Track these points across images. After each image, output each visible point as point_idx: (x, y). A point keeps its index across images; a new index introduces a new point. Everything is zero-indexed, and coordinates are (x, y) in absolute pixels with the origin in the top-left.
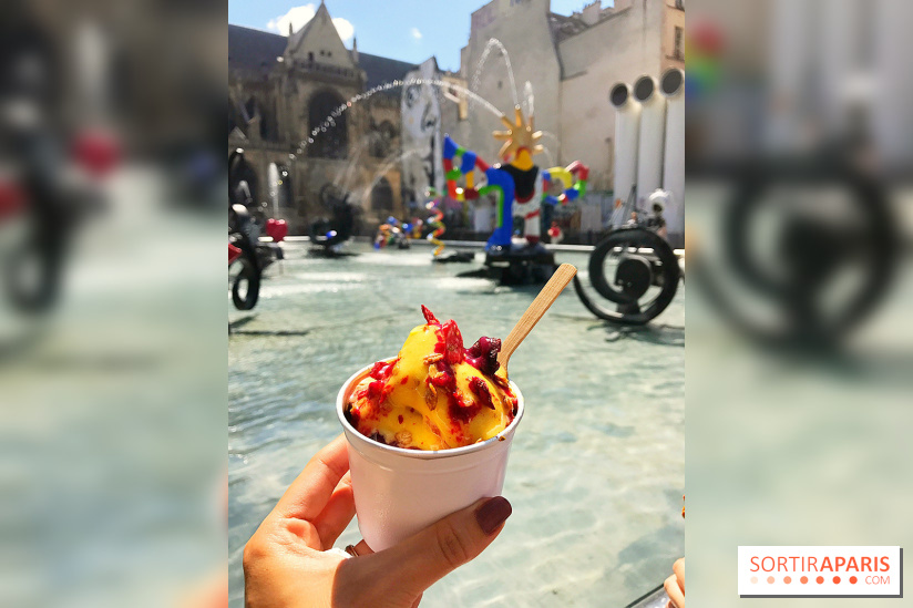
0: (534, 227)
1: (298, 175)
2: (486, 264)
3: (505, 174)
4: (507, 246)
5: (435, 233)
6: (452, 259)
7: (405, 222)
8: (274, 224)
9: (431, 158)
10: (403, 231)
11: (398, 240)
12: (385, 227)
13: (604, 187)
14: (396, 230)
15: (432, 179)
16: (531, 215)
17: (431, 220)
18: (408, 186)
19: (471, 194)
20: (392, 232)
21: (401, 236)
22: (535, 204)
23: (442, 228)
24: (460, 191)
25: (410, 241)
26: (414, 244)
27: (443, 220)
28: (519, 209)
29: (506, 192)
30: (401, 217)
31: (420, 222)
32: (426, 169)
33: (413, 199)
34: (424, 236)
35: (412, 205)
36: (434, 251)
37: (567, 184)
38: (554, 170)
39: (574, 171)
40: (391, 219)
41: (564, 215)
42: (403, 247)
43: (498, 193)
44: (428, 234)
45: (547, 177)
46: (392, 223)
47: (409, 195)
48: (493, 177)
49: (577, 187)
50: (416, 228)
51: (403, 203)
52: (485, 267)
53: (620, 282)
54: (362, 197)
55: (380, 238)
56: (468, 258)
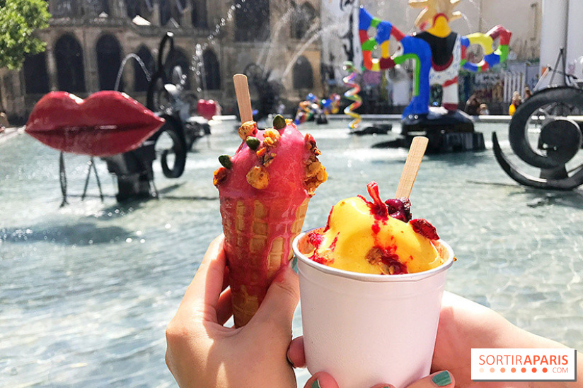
0: (451, 95)
1: (226, 58)
2: (402, 134)
3: (421, 41)
4: (424, 116)
5: (352, 106)
6: (369, 131)
7: (324, 98)
8: (204, 105)
9: (350, 36)
10: (322, 107)
11: (317, 117)
12: (305, 103)
13: (529, 54)
14: (315, 106)
15: (350, 56)
16: (448, 83)
17: (348, 94)
18: (327, 62)
19: (386, 63)
20: (311, 108)
21: (320, 111)
22: (453, 70)
23: (359, 101)
24: (376, 61)
25: (328, 116)
26: (332, 119)
27: (360, 94)
28: (436, 77)
29: (422, 60)
30: (321, 95)
31: (338, 97)
32: (345, 47)
33: (332, 76)
34: (341, 112)
35: (331, 82)
36: (351, 124)
37: (487, 51)
38: (473, 36)
39: (494, 36)
40: (310, 95)
41: (485, 85)
42: (322, 122)
43: (415, 62)
44: (345, 108)
45: (466, 43)
46: (311, 100)
47: (329, 72)
48: (409, 46)
49: (498, 52)
50: (334, 104)
51: (323, 80)
52: (401, 137)
53: (545, 146)
54: (283, 75)
55: (300, 114)
56: (384, 130)
